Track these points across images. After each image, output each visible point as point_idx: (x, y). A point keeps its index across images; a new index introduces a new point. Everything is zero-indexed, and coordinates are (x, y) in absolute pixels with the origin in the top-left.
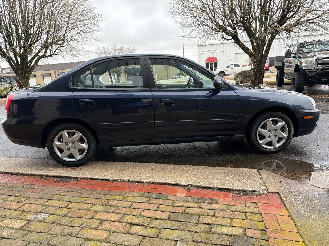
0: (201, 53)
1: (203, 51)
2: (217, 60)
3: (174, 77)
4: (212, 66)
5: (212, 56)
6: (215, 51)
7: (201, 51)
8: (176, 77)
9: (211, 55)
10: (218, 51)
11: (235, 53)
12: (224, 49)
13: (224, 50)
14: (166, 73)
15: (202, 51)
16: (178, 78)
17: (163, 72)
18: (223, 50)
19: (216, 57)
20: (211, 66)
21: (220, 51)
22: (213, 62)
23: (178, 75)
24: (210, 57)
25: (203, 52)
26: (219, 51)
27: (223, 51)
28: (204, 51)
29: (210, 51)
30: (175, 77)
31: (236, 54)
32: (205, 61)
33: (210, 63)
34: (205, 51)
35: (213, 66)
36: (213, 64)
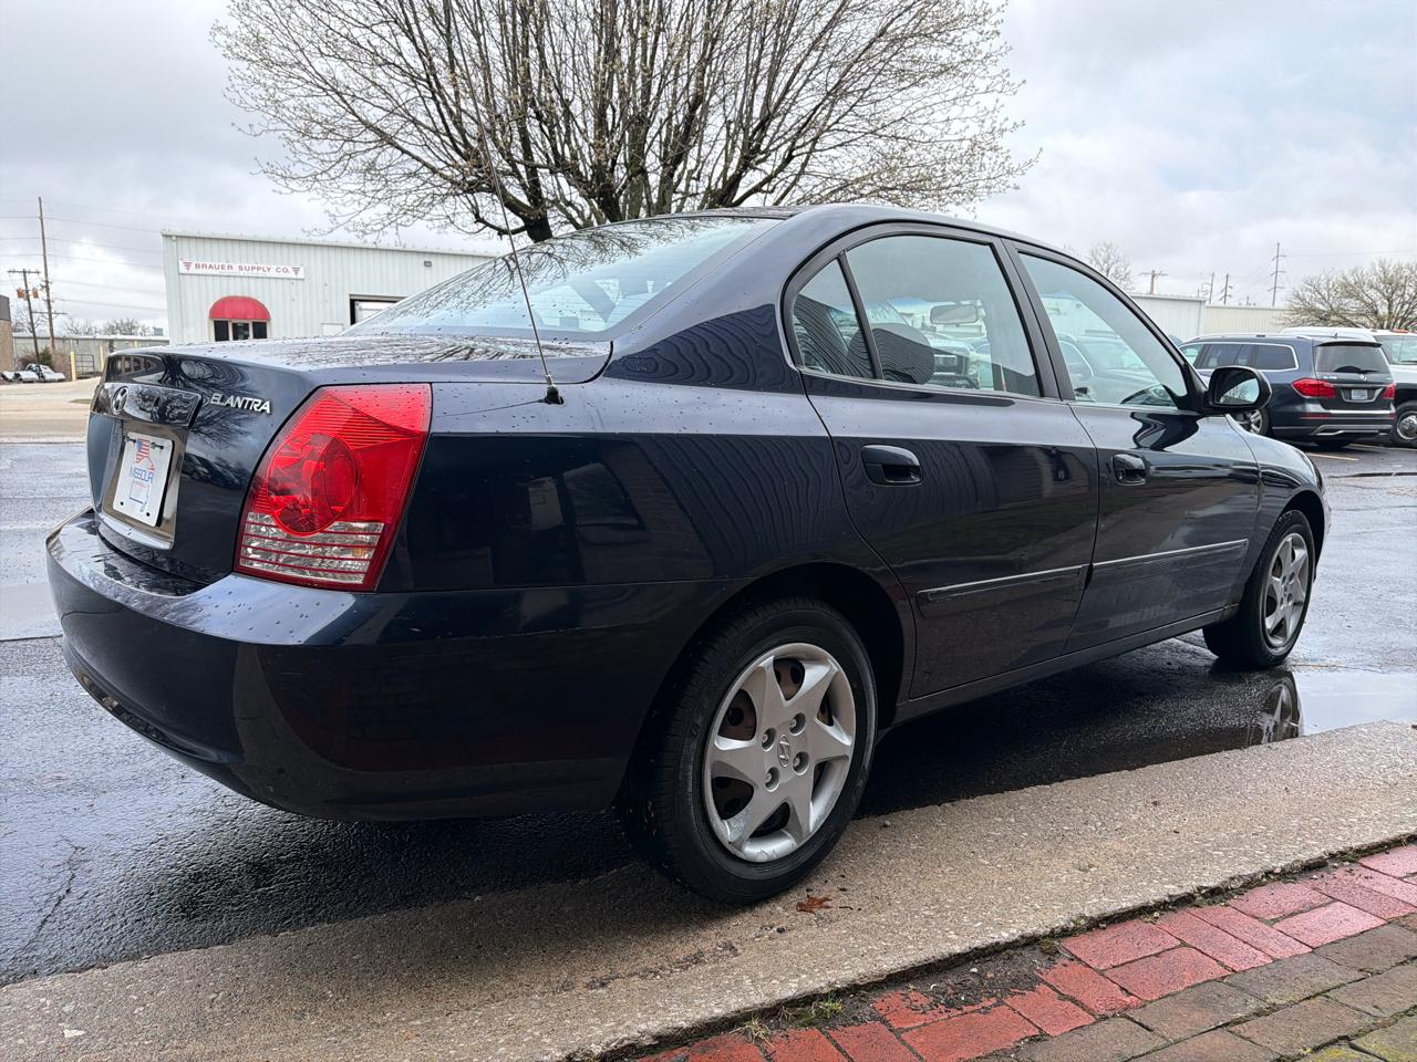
0: (183, 269)
1: (193, 265)
2: (266, 314)
3: (10, 375)
5: (239, 294)
6: (255, 271)
7: (181, 262)
8: (21, 373)
9: (236, 289)
10: (268, 274)
12: (296, 270)
13: (301, 275)
15: (188, 265)
16: (31, 382)
18: (292, 275)
19: (259, 300)
20: (241, 331)
21: (278, 275)
22: (246, 322)
23: (30, 368)
24: (232, 294)
25: (193, 270)
26: (273, 273)
27: (294, 277)
28: (197, 266)
29: (230, 267)
30: (17, 376)
32: (206, 314)
33: (234, 325)
34: (204, 266)
35: (251, 332)
36: (248, 330)
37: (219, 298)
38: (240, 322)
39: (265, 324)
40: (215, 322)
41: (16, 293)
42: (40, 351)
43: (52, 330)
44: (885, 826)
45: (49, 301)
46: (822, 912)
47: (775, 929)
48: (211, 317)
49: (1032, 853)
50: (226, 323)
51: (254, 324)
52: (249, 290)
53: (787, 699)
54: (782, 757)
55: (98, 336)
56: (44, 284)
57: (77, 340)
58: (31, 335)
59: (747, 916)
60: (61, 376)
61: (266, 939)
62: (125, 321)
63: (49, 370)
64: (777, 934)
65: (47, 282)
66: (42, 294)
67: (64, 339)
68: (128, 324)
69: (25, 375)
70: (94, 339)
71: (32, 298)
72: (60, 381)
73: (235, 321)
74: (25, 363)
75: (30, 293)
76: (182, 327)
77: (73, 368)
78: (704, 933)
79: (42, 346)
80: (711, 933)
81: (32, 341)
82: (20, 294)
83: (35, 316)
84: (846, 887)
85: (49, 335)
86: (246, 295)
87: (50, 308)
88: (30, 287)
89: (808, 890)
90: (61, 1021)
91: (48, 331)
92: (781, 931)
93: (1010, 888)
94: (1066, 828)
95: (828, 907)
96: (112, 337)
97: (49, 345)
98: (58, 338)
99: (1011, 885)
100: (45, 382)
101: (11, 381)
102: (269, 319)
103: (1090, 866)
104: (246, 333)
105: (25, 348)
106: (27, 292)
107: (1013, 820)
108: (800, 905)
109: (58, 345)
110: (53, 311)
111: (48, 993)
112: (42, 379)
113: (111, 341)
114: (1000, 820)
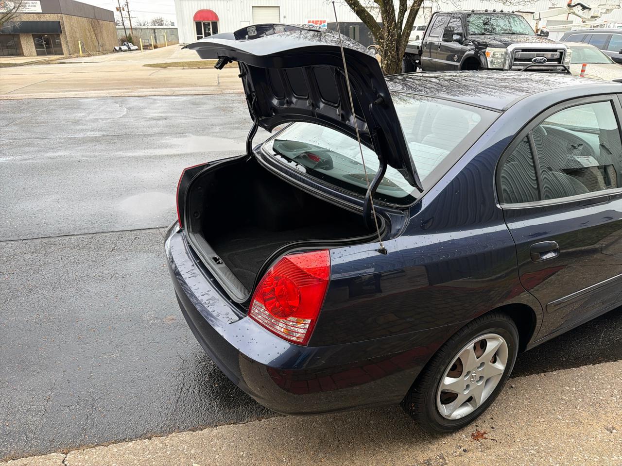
2: (217, 18)
3: (117, 48)
4: (209, 29)
5: (205, 9)
8: (122, 47)
9: (204, 6)
11: (253, 7)
14: (94, 37)
16: (126, 51)
17: (88, 34)
19: (214, 11)
20: (207, 29)
22: (208, 22)
23: (125, 45)
24: (202, 9)
30: (120, 48)
31: (255, 9)
32: (192, 19)
33: (204, 23)
35: (211, 30)
36: (209, 25)
37: (197, 11)
38: (206, 22)
39: (216, 22)
40: (196, 22)
41: (116, 9)
42: (127, 36)
43: (131, 25)
44: (512, 387)
45: (129, 12)
46: (483, 441)
47: (462, 449)
48: (194, 20)
49: (584, 414)
50: (201, 22)
51: (212, 22)
52: (209, 7)
53: (477, 358)
54: (472, 380)
55: (149, 27)
56: (126, 4)
57: (141, 29)
58: (123, 27)
59: (449, 438)
60: (136, 47)
61: (257, 422)
62: (159, 18)
63: (132, 45)
64: (463, 453)
65: (127, 3)
66: (126, 9)
67: (136, 29)
68: (160, 19)
69: (124, 48)
70: (148, 29)
71: (122, 11)
72: (137, 50)
73: (204, 22)
74: (123, 42)
75: (121, 9)
76: (183, 25)
77: (141, 43)
78: (431, 447)
79: (129, 32)
80: (434, 447)
81: (124, 30)
82: (117, 10)
83: (123, 18)
84: (494, 426)
85: (130, 27)
86: (208, 9)
87: (129, 15)
88: (121, 6)
89: (477, 426)
90: (191, 458)
91: (130, 25)
92: (465, 451)
93: (572, 440)
94: (601, 398)
95: (486, 438)
96: (154, 27)
97: (131, 32)
98: (134, 29)
99: (573, 438)
100: (131, 50)
101: (118, 51)
102: (218, 20)
103: (613, 428)
104: (209, 27)
105: (121, 34)
106: (120, 8)
107: (574, 389)
108: (473, 435)
109: (134, 32)
110: (130, 16)
111: (184, 442)
112: (130, 50)
113: (154, 29)
114: (568, 388)
